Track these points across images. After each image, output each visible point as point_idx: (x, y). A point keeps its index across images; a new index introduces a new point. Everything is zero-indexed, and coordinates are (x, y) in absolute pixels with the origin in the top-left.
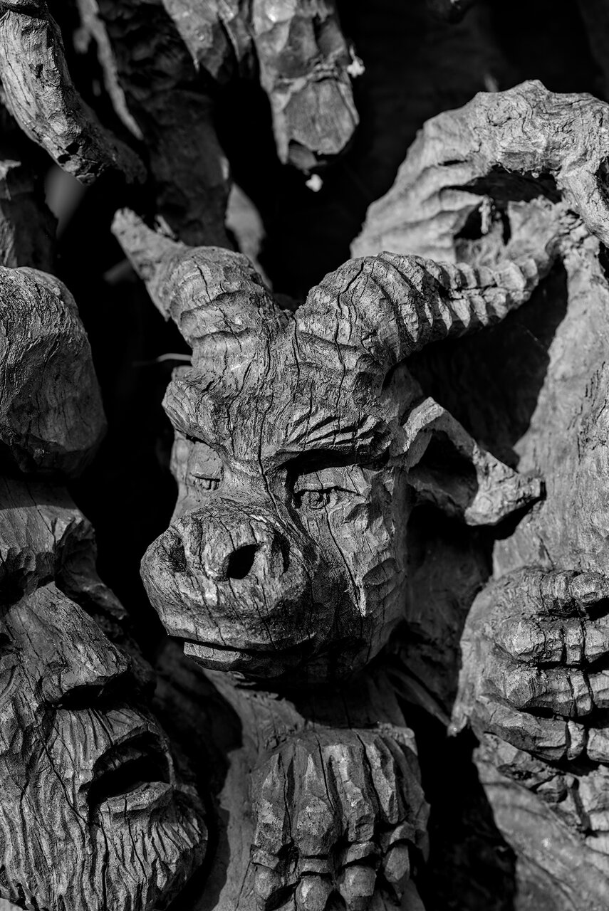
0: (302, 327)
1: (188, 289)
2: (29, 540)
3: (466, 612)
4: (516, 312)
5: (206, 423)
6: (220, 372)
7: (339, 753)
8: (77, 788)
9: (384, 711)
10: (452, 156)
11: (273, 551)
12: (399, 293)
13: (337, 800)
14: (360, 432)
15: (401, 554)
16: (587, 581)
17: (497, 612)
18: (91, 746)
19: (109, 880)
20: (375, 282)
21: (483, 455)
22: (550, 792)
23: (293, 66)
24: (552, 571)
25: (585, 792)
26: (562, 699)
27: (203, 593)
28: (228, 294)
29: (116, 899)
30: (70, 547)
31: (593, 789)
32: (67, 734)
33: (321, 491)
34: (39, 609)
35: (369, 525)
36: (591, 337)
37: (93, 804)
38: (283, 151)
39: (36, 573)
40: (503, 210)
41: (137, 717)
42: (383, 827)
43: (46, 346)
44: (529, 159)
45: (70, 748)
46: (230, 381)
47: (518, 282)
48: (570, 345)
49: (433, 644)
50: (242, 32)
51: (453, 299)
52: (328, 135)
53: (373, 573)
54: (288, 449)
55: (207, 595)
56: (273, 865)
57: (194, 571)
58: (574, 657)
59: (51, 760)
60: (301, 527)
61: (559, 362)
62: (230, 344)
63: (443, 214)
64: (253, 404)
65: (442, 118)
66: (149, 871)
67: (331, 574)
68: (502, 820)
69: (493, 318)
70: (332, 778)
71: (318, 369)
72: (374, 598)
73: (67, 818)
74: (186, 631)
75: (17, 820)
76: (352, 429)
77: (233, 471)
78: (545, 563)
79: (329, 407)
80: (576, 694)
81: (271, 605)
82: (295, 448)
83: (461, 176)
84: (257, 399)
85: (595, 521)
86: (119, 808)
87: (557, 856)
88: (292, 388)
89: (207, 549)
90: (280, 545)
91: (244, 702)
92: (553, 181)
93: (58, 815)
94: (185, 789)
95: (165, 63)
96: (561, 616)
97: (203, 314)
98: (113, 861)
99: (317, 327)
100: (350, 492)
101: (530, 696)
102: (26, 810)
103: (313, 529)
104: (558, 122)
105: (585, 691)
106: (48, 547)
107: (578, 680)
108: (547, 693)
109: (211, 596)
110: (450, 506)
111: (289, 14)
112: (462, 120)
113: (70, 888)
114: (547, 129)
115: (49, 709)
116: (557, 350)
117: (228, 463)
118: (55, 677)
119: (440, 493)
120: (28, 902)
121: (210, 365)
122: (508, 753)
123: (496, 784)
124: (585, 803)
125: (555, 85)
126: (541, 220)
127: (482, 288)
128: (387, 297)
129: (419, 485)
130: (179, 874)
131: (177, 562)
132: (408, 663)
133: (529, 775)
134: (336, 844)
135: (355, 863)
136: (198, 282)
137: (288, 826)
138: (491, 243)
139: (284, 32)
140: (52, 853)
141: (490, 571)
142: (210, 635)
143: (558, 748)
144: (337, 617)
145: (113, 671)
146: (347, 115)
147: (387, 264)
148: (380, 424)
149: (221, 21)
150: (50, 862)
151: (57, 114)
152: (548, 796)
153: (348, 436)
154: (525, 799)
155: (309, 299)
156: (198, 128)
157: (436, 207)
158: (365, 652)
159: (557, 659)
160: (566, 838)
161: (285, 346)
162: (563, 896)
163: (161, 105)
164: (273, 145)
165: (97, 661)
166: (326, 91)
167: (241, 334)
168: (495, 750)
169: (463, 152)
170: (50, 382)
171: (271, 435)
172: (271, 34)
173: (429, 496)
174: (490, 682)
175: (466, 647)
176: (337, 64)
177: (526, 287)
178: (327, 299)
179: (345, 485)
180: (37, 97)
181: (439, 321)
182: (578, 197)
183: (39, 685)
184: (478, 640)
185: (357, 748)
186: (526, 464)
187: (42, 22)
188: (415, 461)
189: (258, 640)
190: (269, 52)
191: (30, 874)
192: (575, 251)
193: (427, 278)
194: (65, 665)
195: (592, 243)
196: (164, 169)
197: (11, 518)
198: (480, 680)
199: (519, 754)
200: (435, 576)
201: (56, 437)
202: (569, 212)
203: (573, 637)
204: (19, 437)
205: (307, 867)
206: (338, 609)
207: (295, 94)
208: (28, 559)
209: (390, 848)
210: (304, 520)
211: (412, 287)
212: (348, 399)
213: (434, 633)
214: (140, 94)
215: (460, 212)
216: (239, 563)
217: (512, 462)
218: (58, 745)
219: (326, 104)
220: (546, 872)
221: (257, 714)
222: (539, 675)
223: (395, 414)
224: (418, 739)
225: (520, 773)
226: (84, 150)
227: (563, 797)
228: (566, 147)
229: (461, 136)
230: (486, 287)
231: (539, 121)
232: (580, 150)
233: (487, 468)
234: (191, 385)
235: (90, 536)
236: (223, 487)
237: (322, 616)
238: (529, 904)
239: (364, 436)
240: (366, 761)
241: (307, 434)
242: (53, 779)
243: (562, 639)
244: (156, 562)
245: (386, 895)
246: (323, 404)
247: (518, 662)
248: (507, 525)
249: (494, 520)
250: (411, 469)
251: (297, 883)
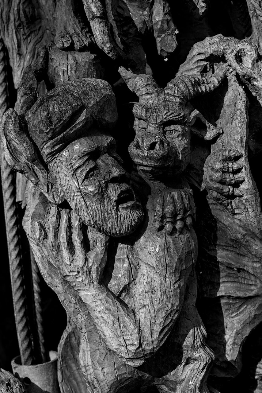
0: (166, 92)
1: (139, 84)
2: (101, 143)
3: (205, 161)
4: (216, 89)
5: (143, 115)
6: (146, 103)
7: (175, 194)
8: (114, 201)
9: (185, 185)
10: (200, 52)
11: (160, 144)
12: (189, 84)
13: (175, 205)
14: (180, 116)
15: (189, 147)
16: (233, 152)
17: (212, 160)
18: (117, 191)
19: (121, 223)
20: (183, 81)
21: (208, 123)
22: (225, 203)
23: (162, 31)
24: (225, 150)
25: (233, 204)
26: (228, 180)
27: (144, 153)
28: (148, 84)
29: (123, 228)
30: (111, 145)
31: (235, 203)
32: (111, 189)
33: (171, 131)
34: (104, 160)
35: (182, 139)
36: (234, 95)
37: (117, 205)
38: (159, 52)
39: (103, 151)
40: (212, 65)
41: (127, 185)
42: (185, 211)
43: (106, 97)
44: (219, 52)
45: (112, 192)
46: (149, 105)
47: (216, 82)
48: (229, 97)
49: (197, 169)
50: (150, 23)
51: (201, 86)
52: (170, 48)
53: (183, 150)
54: (163, 120)
55: (145, 154)
56: (160, 220)
57: (142, 148)
58: (231, 170)
59: (107, 195)
60: (166, 139)
61: (226, 101)
62: (149, 96)
63: (198, 66)
64: (155, 110)
65: (198, 43)
66: (131, 221)
67: (174, 150)
68: (213, 213)
69: (210, 90)
70: (173, 199)
71: (170, 102)
72: (183, 156)
73: (111, 208)
74: (140, 163)
75: (100, 209)
76: (178, 115)
77: (150, 126)
78: (223, 149)
79: (173, 110)
80: (231, 179)
81: (160, 156)
82: (165, 120)
83: (203, 57)
84: (156, 109)
85: (235, 138)
86: (123, 206)
87: (227, 220)
88: (164, 106)
89: (145, 143)
90: (162, 142)
91: (151, 183)
92: (225, 58)
93: (109, 208)
94: (138, 203)
95: (131, 31)
96: (227, 161)
97: (142, 89)
98: (122, 219)
99: (170, 92)
100: (178, 131)
101: (220, 179)
102: (102, 207)
103: (169, 139)
104: (226, 43)
105: (233, 178)
106: (106, 145)
107: (231, 175)
108: (224, 178)
109: (146, 154)
110: (200, 136)
111: (161, 19)
112: (203, 43)
113: (112, 225)
114: (223, 45)
115: (107, 183)
116: (226, 99)
117: (149, 124)
118: (108, 175)
119: (198, 132)
120: (102, 229)
121: (144, 101)
122: (215, 194)
123: (212, 204)
124: (233, 207)
125: (225, 35)
126: (222, 68)
127: (208, 83)
128: (186, 85)
129: (193, 130)
130: (137, 222)
131: (138, 146)
132: (191, 174)
133: (220, 199)
134: (174, 215)
135: (179, 220)
136: (141, 82)
137: (163, 211)
138: (210, 73)
139: (160, 23)
140: (108, 217)
141: (210, 152)
142: (146, 163)
143: (227, 192)
144: (175, 160)
145: (122, 173)
146: (175, 43)
147: (186, 77)
148: (184, 115)
149: (145, 20)
150: (107, 219)
151: (108, 42)
152: (224, 205)
153: (177, 117)
154: (219, 207)
155: (168, 85)
156: (139, 46)
157: (196, 65)
158: (181, 169)
159: (227, 170)
160: (229, 216)
161: (162, 97)
162: (228, 230)
163: (130, 41)
164: (157, 51)
165: (118, 171)
166: (170, 37)
167: (151, 94)
168: (212, 194)
169: (203, 51)
170: (106, 105)
171: (159, 117)
172: (157, 24)
173: (195, 133)
174: (211, 177)
175: (204, 169)
176: (172, 31)
177: (218, 83)
178: (172, 85)
179: (177, 129)
180: (103, 38)
181: (198, 91)
182: (230, 61)
183: (104, 177)
184: (207, 167)
185: (179, 192)
186: (219, 126)
187: (104, 20)
188: (192, 124)
189: (157, 164)
190: (156, 28)
191: (103, 222)
192: (230, 75)
193: (195, 81)
194: (111, 172)
195: (234, 73)
196: (131, 56)
197: (97, 138)
198: (208, 176)
199: (217, 194)
200: (197, 153)
201: (108, 119)
202: (229, 65)
203: (230, 165)
204: (99, 118)
205: (168, 220)
206: (175, 158)
207: (162, 38)
208: (102, 148)
209: (187, 216)
210: (167, 137)
211: (192, 82)
212: (177, 109)
213: (197, 167)
214: (124, 38)
215: (202, 66)
216: (152, 146)
217: (215, 125)
218: (109, 191)
219: (170, 40)
220: (224, 224)
221: (155, 186)
222: (222, 174)
223: (188, 113)
224: (193, 192)
225: (218, 199)
226: (114, 51)
227: (228, 205)
228: (228, 49)
229: (203, 47)
230: (209, 83)
231: (221, 43)
232: (231, 50)
233: (209, 126)
234: (140, 106)
235: (115, 143)
236: (148, 130)
237: (171, 159)
238: (220, 233)
239: (181, 117)
240: (181, 195)
241: (168, 116)
242: (108, 199)
243: (228, 165)
244: (132, 147)
245: (186, 228)
246: (171, 110)
247: (217, 171)
248: (214, 140)
249: (211, 139)
250: (192, 126)
251: (165, 224)
